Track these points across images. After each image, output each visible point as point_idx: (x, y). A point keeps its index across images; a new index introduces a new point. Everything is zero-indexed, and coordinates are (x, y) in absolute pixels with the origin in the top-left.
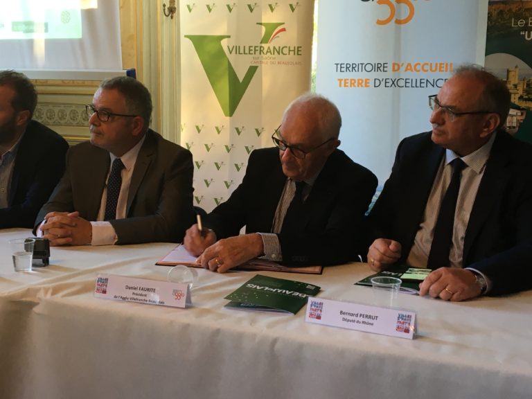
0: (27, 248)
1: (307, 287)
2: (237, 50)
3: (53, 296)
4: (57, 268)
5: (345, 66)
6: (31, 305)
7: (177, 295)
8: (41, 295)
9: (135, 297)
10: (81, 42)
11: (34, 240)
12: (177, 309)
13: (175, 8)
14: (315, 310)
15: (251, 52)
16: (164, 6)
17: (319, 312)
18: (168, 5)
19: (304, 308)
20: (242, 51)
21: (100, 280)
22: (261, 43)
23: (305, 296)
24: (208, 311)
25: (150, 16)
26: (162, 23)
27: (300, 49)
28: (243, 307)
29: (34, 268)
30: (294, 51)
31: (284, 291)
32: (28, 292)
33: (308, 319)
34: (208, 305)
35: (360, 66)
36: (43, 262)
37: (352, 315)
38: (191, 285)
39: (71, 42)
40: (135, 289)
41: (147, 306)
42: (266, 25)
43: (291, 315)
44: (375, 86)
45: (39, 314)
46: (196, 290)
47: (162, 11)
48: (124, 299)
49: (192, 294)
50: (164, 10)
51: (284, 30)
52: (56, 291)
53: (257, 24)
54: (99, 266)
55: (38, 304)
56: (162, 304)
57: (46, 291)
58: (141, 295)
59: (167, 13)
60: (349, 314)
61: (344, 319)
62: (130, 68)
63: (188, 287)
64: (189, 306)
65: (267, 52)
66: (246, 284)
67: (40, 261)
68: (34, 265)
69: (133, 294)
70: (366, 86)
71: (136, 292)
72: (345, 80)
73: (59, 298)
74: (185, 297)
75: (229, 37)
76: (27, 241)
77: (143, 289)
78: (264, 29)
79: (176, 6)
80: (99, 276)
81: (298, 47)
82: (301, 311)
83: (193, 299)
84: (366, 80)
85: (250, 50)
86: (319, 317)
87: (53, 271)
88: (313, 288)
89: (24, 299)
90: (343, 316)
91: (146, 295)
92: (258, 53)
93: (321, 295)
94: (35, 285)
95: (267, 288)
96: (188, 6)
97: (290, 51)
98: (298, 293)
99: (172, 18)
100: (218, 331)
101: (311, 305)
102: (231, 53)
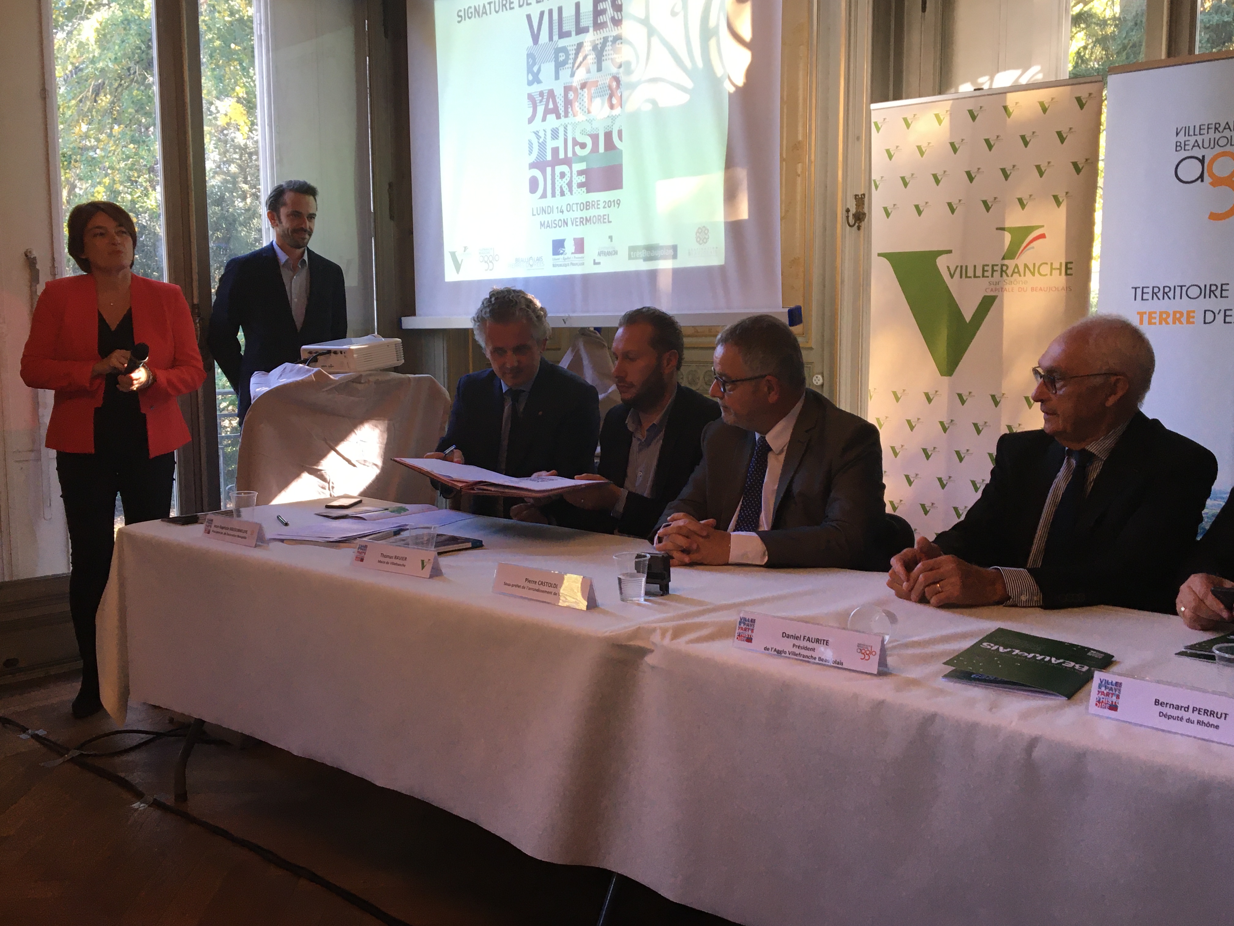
0: (638, 566)
1: (1089, 654)
2: (963, 271)
3: (674, 641)
4: (679, 599)
5: (1150, 290)
6: (643, 652)
7: (864, 651)
8: (656, 638)
9: (797, 651)
10: (722, 269)
11: (648, 556)
12: (864, 676)
13: (864, 214)
14: (1108, 694)
15: (986, 274)
16: (848, 211)
17: (1114, 698)
18: (853, 210)
19: (1085, 689)
20: (970, 273)
21: (743, 621)
22: (1003, 259)
23: (1086, 668)
24: (915, 683)
25: (825, 229)
26: (843, 237)
27: (1069, 266)
28: (975, 679)
29: (647, 598)
30: (1060, 269)
31: (1048, 659)
32: (637, 633)
33: (1093, 708)
34: (915, 673)
35: (1178, 290)
36: (661, 589)
37: (1178, 708)
38: (887, 638)
39: (708, 271)
40: (797, 638)
41: (814, 666)
42: (1011, 230)
43: (1063, 699)
44: (1205, 323)
45: (653, 667)
46: (894, 648)
47: (845, 218)
48: (779, 652)
49: (888, 653)
50: (848, 217)
51: (1043, 236)
52: (678, 633)
53: (997, 229)
54: (742, 600)
55: (651, 651)
56: (838, 665)
57: (664, 632)
58: (806, 648)
59: (851, 221)
60: (1172, 706)
61: (1161, 714)
62: (792, 306)
63: (883, 641)
64: (883, 671)
65: (1014, 272)
66: (981, 642)
67: (656, 587)
68: (647, 593)
69: (794, 645)
70: (1188, 322)
71: (797, 642)
72: (1150, 314)
73: (682, 644)
74: (877, 658)
75: (950, 252)
76: (638, 556)
77: (809, 639)
78: (1008, 238)
79: (866, 210)
80: (742, 615)
81: (1067, 264)
82: (1080, 695)
83: (890, 660)
84: (1188, 313)
85: (984, 271)
86: (1113, 707)
87: (673, 604)
88: (1101, 656)
89: (632, 643)
90: (1159, 708)
91: (814, 650)
92: (997, 274)
93: (1114, 669)
94: (648, 622)
95: (1017, 651)
96: (886, 209)
97: (1052, 269)
98: (1072, 664)
99: (859, 228)
100: (931, 718)
101: (1100, 687)
102: (952, 276)
